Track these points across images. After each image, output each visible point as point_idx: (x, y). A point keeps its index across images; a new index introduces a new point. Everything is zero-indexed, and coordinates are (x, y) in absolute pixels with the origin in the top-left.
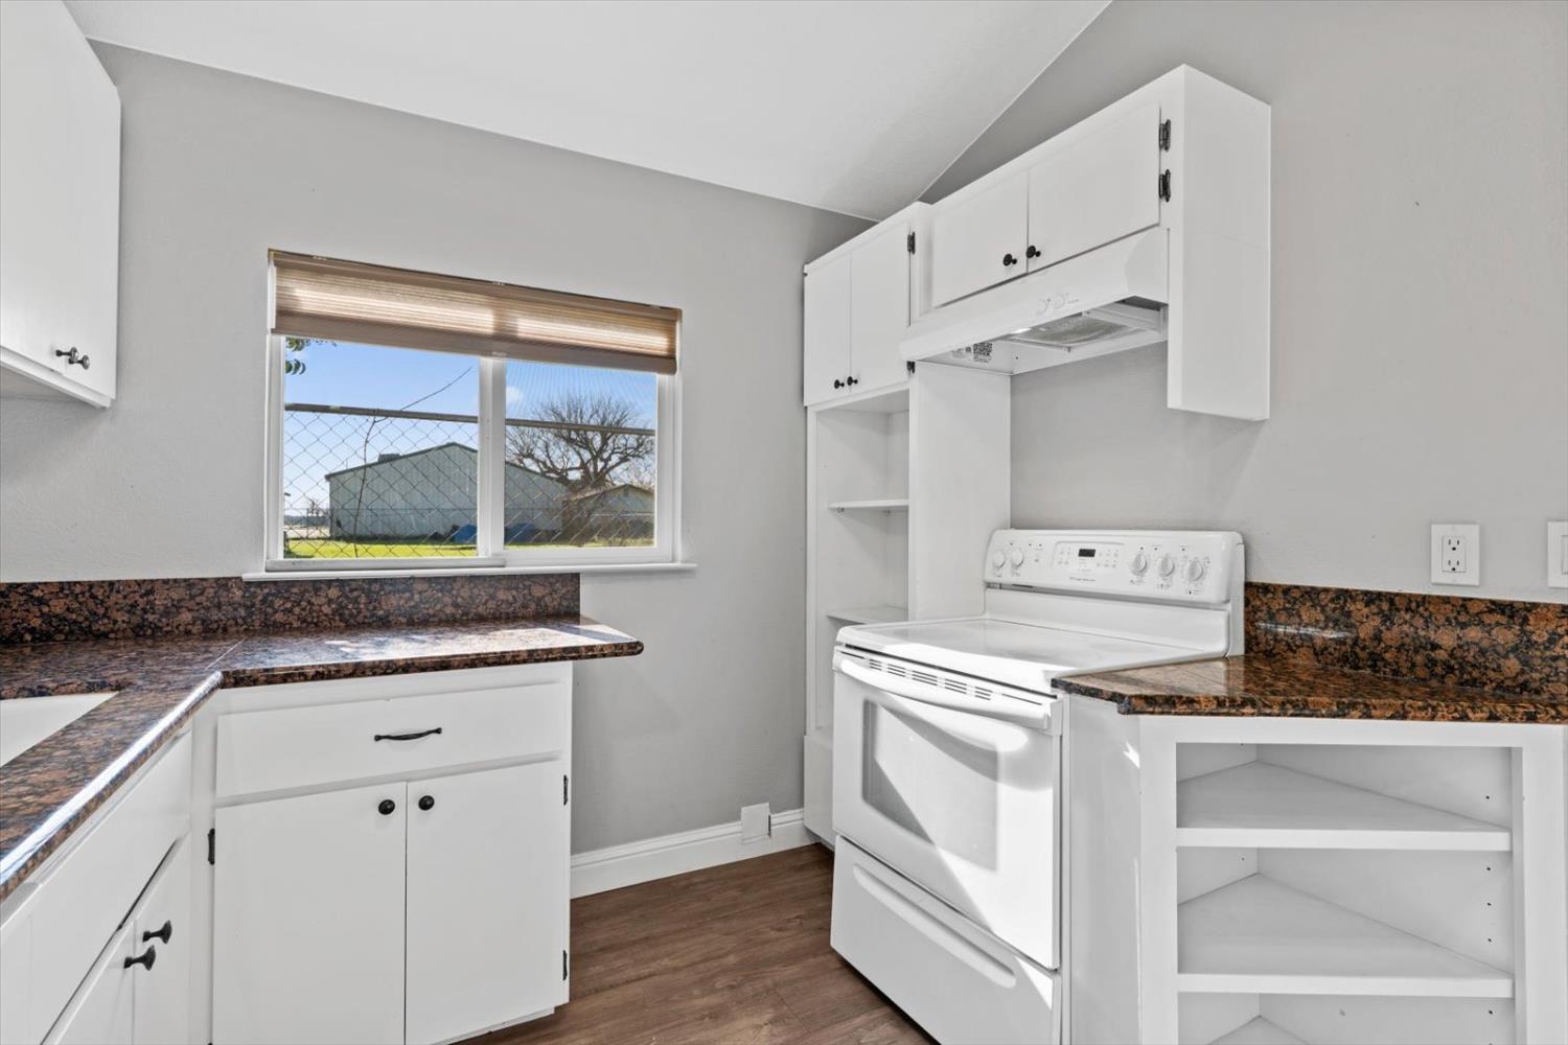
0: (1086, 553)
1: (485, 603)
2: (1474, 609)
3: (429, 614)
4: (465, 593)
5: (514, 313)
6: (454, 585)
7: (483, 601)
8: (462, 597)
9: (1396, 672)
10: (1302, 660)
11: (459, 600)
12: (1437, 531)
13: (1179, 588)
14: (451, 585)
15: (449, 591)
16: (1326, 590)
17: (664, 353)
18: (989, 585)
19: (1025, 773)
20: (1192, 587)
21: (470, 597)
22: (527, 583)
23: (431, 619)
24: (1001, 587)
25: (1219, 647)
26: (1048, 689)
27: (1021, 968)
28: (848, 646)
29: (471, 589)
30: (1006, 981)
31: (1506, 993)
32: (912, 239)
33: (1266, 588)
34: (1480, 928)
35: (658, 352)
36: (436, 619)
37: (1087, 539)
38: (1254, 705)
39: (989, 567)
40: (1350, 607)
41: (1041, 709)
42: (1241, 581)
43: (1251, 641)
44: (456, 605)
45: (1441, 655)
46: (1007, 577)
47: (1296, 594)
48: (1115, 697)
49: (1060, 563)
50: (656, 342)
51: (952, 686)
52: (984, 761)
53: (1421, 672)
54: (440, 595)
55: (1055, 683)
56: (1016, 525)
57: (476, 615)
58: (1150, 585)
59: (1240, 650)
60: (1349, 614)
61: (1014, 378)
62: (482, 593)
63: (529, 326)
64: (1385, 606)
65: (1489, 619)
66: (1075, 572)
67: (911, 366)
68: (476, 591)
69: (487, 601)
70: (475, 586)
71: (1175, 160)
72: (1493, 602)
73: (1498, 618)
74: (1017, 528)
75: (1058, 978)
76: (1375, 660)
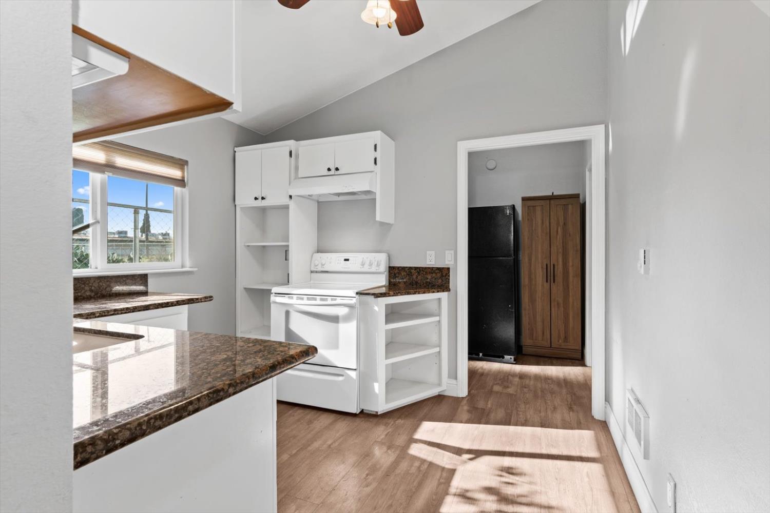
0: (347, 260)
1: (106, 289)
2: (434, 269)
3: (78, 295)
4: (96, 285)
5: (114, 155)
6: (90, 281)
7: (104, 288)
8: (94, 287)
9: (420, 285)
10: (401, 285)
11: (93, 288)
12: (428, 252)
13: (373, 269)
14: (89, 281)
15: (88, 284)
16: (407, 267)
17: (180, 178)
18: (312, 272)
19: (347, 318)
20: (377, 268)
21: (98, 286)
22: (124, 279)
23: (79, 298)
24: (316, 272)
25: (384, 283)
26: (354, 295)
27: (347, 373)
28: (276, 294)
29: (98, 283)
30: (341, 378)
31: (438, 350)
32: (291, 152)
33: (394, 268)
34: (434, 338)
35: (178, 178)
36: (81, 298)
37: (347, 256)
38: (400, 293)
39: (313, 265)
40: (412, 271)
41: (353, 301)
42: (388, 266)
43: (390, 282)
44: (91, 291)
45: (428, 280)
46: (320, 269)
47: (400, 268)
48: (373, 294)
49: (338, 263)
50: (176, 173)
51: (322, 300)
52: (335, 319)
53: (425, 284)
54: (83, 286)
55: (357, 293)
56: (318, 251)
57: (101, 294)
58: (366, 269)
59: (388, 284)
60: (411, 273)
61: (318, 202)
62: (104, 284)
63: (122, 161)
64: (418, 270)
65: (437, 271)
66: (343, 266)
67: (291, 197)
68: (101, 284)
69: (106, 288)
70: (101, 281)
71: (378, 155)
72: (437, 268)
73: (438, 271)
74: (321, 252)
75: (356, 371)
76: (417, 283)
